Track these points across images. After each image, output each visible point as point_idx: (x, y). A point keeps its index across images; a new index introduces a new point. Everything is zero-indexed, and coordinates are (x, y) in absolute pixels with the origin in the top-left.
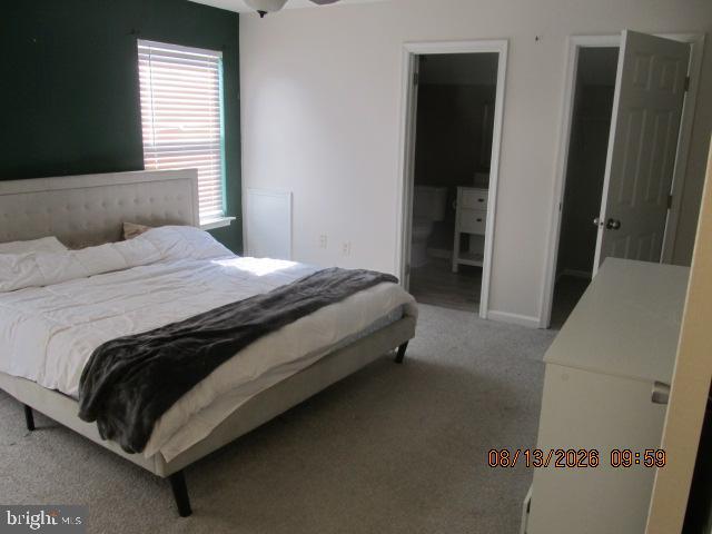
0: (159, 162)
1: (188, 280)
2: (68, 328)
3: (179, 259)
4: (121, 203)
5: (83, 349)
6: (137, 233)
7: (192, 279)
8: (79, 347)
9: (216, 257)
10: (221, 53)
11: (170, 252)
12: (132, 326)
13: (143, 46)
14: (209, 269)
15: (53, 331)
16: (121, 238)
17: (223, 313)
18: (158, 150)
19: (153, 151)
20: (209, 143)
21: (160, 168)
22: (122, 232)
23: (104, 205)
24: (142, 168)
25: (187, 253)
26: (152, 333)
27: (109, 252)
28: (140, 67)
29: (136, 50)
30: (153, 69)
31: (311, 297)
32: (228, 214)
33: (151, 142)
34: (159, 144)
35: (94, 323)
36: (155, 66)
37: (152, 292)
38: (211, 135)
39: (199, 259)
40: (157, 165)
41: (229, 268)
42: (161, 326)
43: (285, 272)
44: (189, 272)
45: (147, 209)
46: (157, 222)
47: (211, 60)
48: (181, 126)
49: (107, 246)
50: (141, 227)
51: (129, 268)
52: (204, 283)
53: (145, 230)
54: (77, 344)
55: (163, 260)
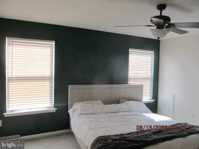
0: (133, 82)
1: (134, 119)
2: (93, 129)
3: (133, 112)
4: (120, 93)
5: (94, 136)
6: (123, 102)
7: (135, 119)
8: (93, 136)
9: (146, 112)
10: (154, 52)
11: (131, 109)
12: (110, 132)
13: (130, 50)
14: (142, 116)
15: (90, 129)
16: (119, 103)
17: (139, 133)
18: (133, 79)
19: (131, 79)
20: (148, 77)
21: (133, 84)
22: (119, 101)
23: (115, 93)
24: (127, 83)
25: (136, 110)
26: (115, 136)
27: (114, 107)
28: (129, 56)
29: (129, 51)
30: (133, 56)
31: (173, 133)
32: (153, 99)
33: (131, 76)
34: (133, 77)
35: (101, 129)
36: (133, 55)
37: (121, 121)
38: (149, 75)
39: (140, 112)
40: (132, 83)
41: (148, 117)
42: (118, 134)
43: (166, 121)
44: (135, 116)
45: (127, 95)
46: (129, 99)
47: (151, 53)
48: (140, 72)
49: (113, 105)
50: (124, 100)
51: (118, 112)
52: (138, 121)
53: (125, 101)
54: (93, 134)
55: (129, 111)
